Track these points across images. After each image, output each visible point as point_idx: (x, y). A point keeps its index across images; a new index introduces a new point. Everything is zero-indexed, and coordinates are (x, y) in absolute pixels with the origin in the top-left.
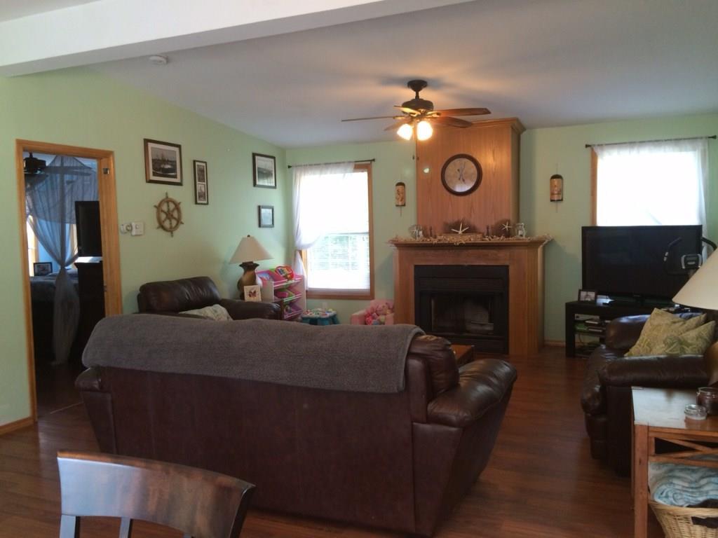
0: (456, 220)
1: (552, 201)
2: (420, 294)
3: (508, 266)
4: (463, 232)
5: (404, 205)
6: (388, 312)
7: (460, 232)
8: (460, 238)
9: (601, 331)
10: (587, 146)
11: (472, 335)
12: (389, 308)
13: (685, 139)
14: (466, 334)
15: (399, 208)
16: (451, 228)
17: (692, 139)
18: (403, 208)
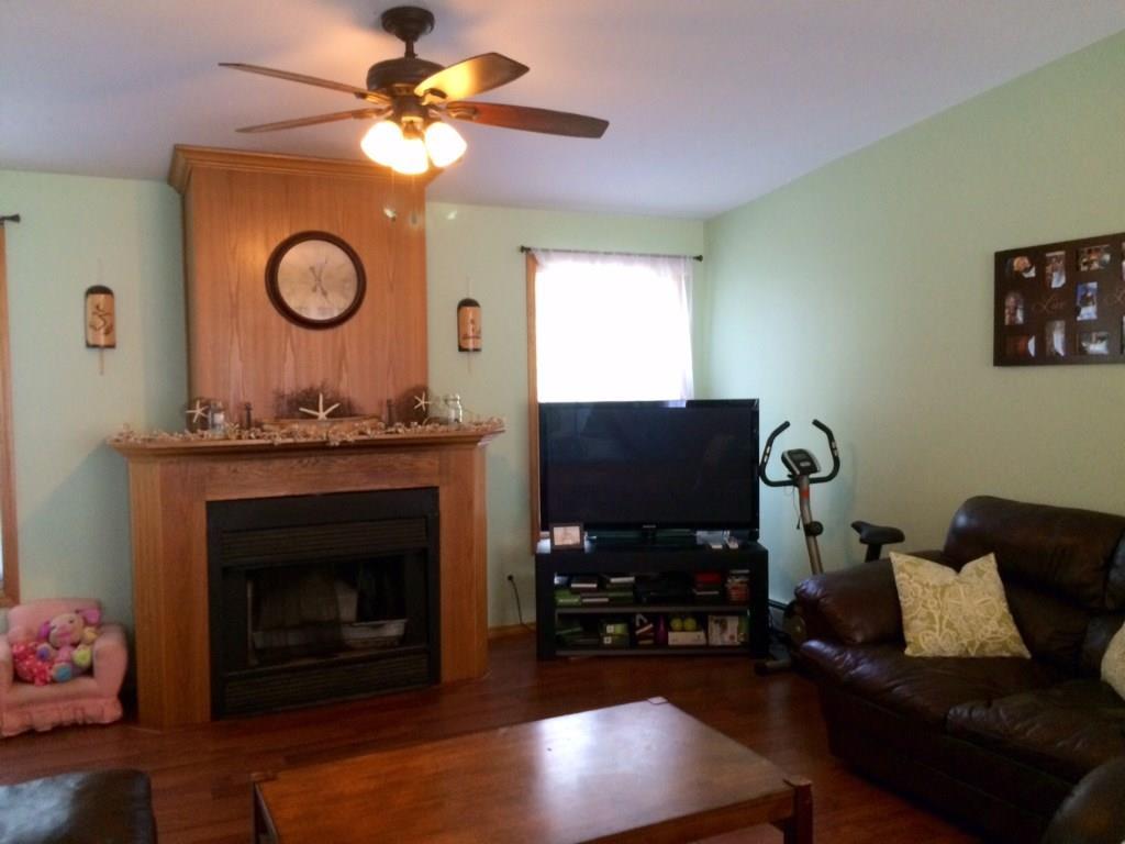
0: (305, 385)
1: (461, 349)
2: (222, 574)
3: (437, 488)
4: (329, 416)
5: (111, 346)
6: (89, 633)
7: (322, 415)
8: (319, 427)
9: (606, 600)
10: (523, 249)
11: (362, 654)
12: (87, 623)
13: (664, 256)
14: (342, 656)
15: (95, 353)
16: (300, 404)
17: (674, 258)
18: (108, 352)
